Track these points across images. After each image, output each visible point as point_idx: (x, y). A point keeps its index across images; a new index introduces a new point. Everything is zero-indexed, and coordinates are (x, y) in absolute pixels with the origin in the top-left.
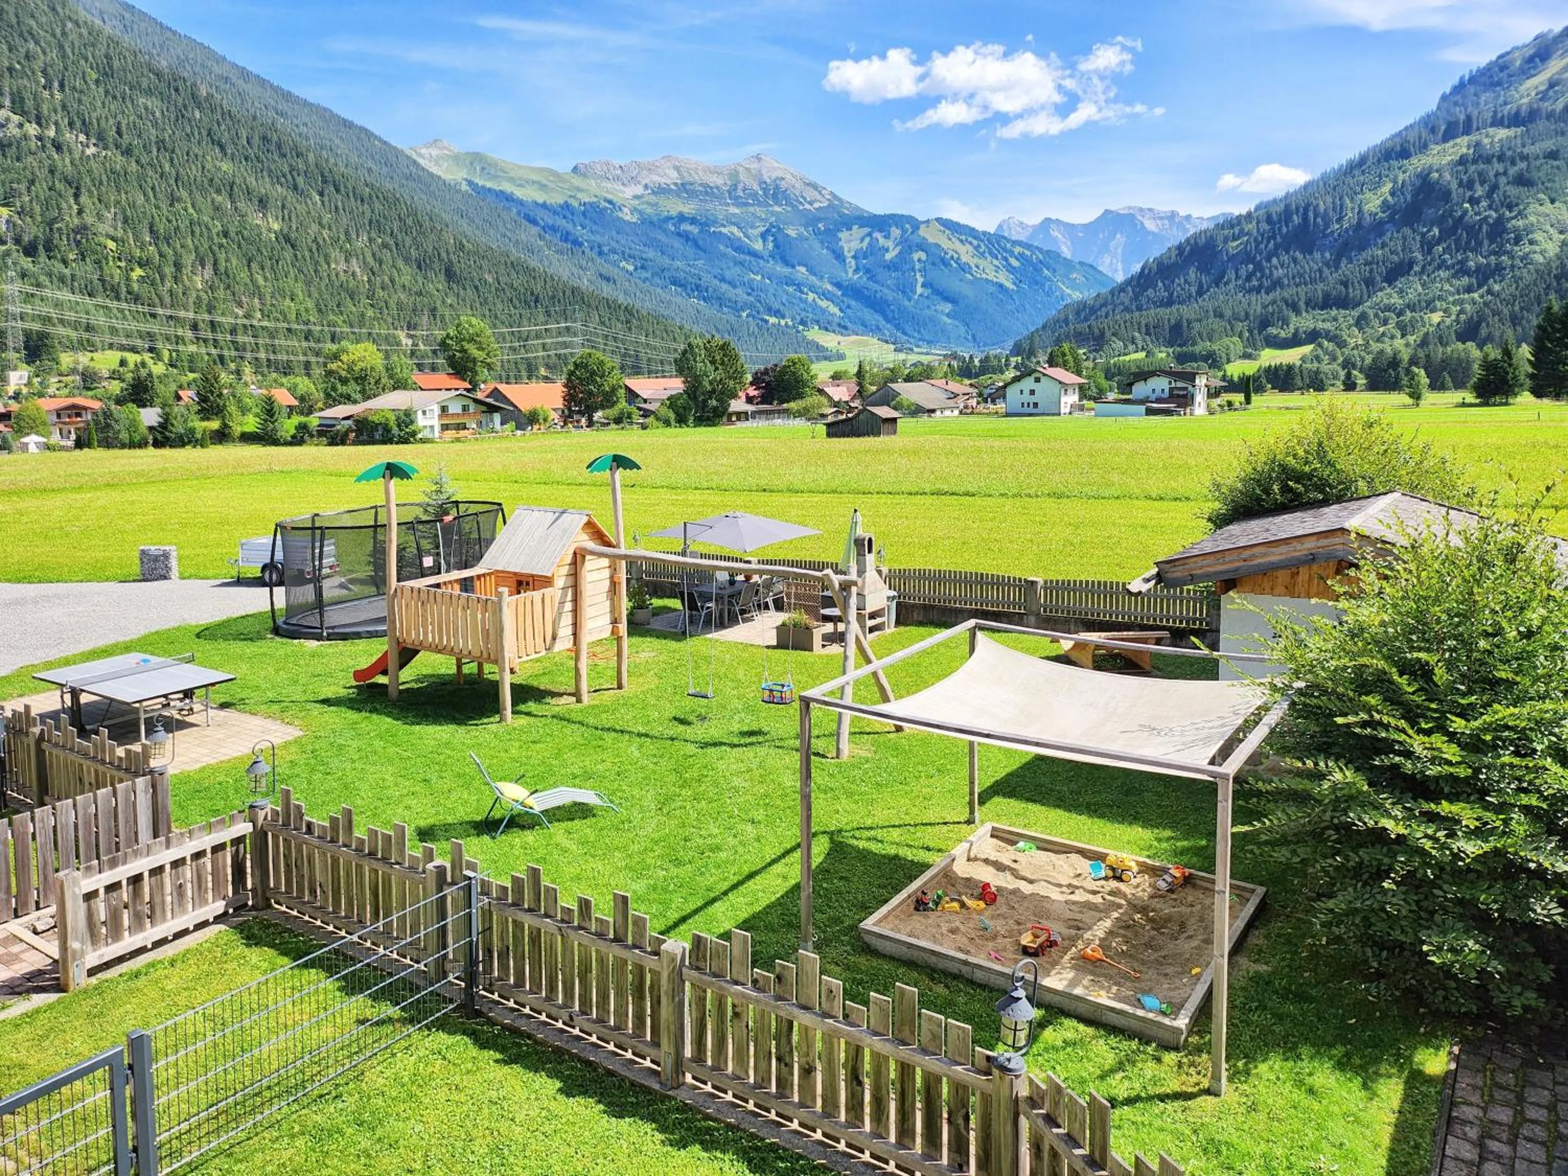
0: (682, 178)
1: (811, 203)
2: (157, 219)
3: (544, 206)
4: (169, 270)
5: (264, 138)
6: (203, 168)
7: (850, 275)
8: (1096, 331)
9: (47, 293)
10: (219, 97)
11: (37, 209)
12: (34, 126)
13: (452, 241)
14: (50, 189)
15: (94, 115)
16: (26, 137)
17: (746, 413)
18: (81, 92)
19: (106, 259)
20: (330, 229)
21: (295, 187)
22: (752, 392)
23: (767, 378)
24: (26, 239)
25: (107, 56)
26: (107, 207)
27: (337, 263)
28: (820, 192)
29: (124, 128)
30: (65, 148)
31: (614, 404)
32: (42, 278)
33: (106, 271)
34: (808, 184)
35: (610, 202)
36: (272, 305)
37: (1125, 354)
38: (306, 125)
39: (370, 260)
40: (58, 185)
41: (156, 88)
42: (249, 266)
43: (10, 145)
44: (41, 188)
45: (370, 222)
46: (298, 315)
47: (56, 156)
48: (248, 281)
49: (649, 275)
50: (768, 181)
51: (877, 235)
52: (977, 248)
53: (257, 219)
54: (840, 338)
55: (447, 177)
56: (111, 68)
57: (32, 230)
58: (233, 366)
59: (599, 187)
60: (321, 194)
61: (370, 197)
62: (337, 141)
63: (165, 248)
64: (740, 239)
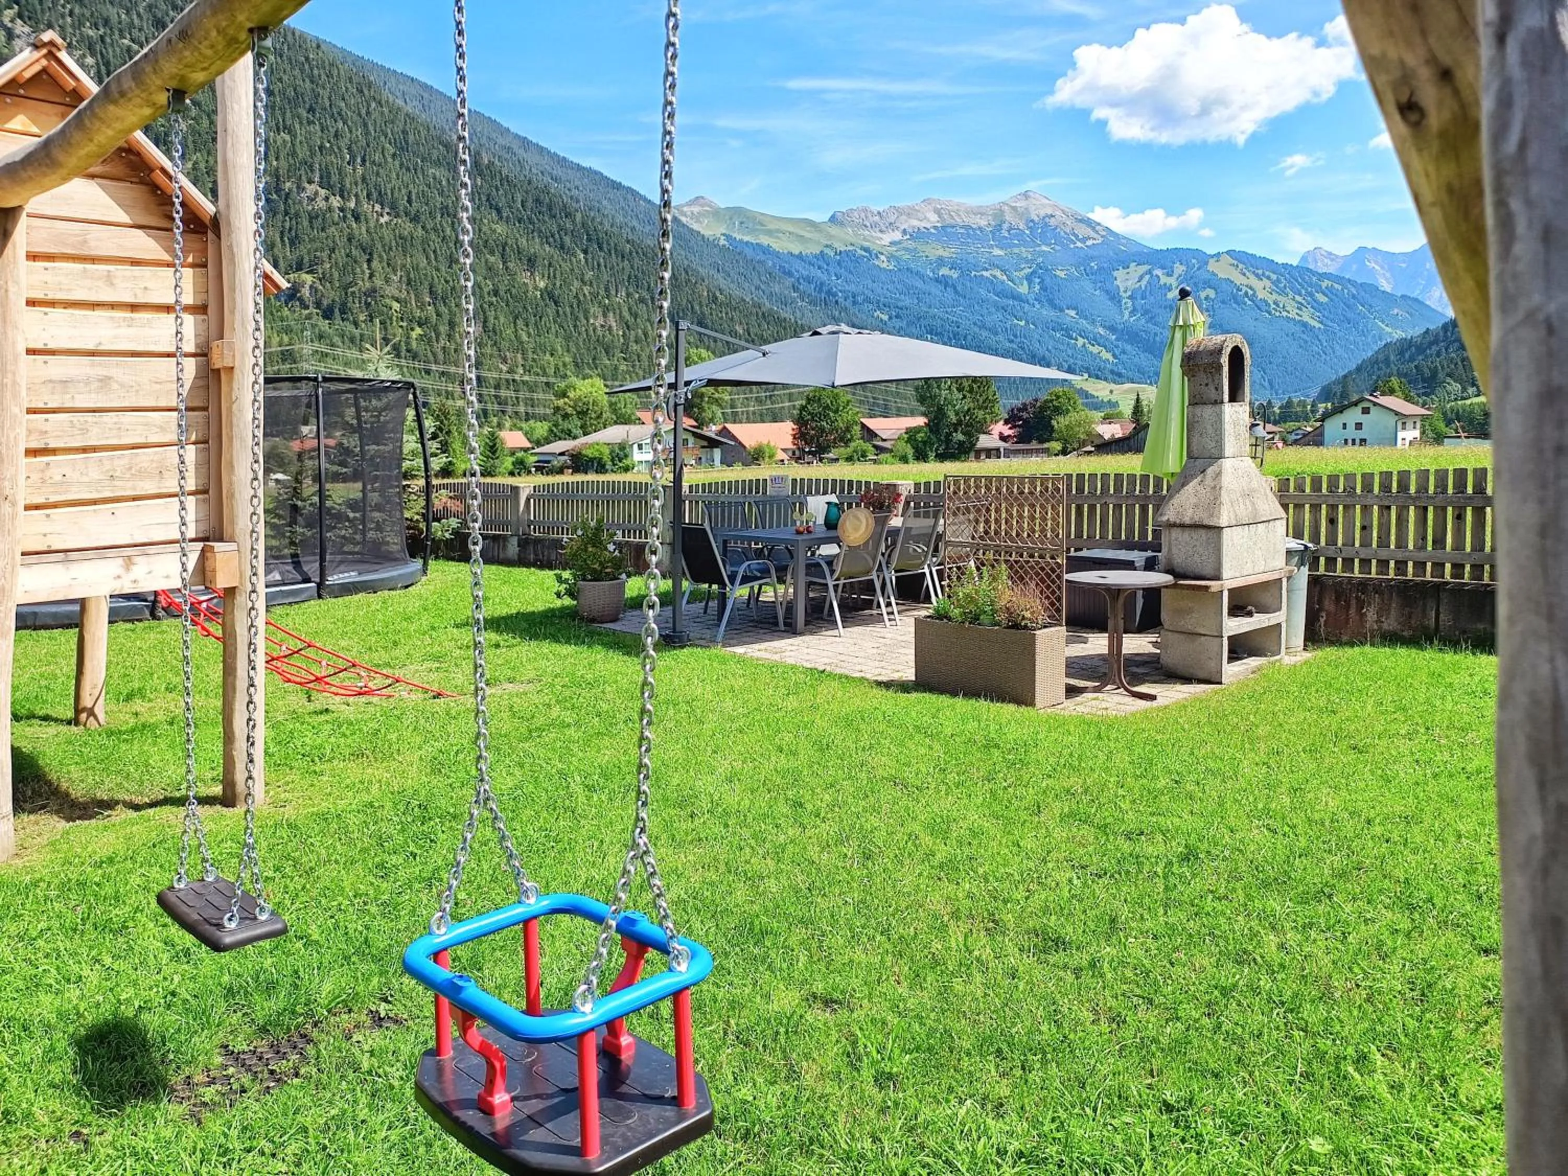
0: (943, 220)
1: (1083, 240)
2: (436, 280)
3: (800, 257)
4: (444, 329)
5: (538, 201)
6: (480, 230)
7: (1126, 317)
8: (1426, 371)
9: (339, 352)
10: (499, 164)
11: (336, 275)
12: (338, 198)
13: (705, 294)
14: (347, 256)
15: (389, 186)
16: (330, 209)
17: (998, 450)
18: (380, 165)
19: (391, 319)
20: (591, 285)
21: (562, 247)
22: (1007, 431)
23: (1025, 415)
24: (325, 303)
25: (404, 132)
26: (395, 271)
27: (596, 318)
28: (1094, 229)
29: (414, 197)
30: (362, 218)
31: (847, 443)
32: (336, 339)
33: (390, 331)
34: (1081, 221)
35: (866, 250)
36: (534, 360)
37: (1463, 399)
38: (577, 188)
39: (626, 314)
40: (354, 252)
41: (445, 158)
42: (515, 323)
43: (317, 217)
44: (340, 256)
45: (629, 277)
46: (557, 368)
47: (354, 225)
48: (513, 337)
49: (904, 324)
50: (1036, 219)
51: (1158, 272)
52: (1276, 283)
53: (524, 278)
54: (1113, 386)
55: (707, 233)
56: (407, 142)
57: (331, 295)
58: (495, 420)
59: (856, 235)
60: (585, 252)
61: (631, 253)
62: (605, 202)
63: (443, 309)
64: (1003, 283)
